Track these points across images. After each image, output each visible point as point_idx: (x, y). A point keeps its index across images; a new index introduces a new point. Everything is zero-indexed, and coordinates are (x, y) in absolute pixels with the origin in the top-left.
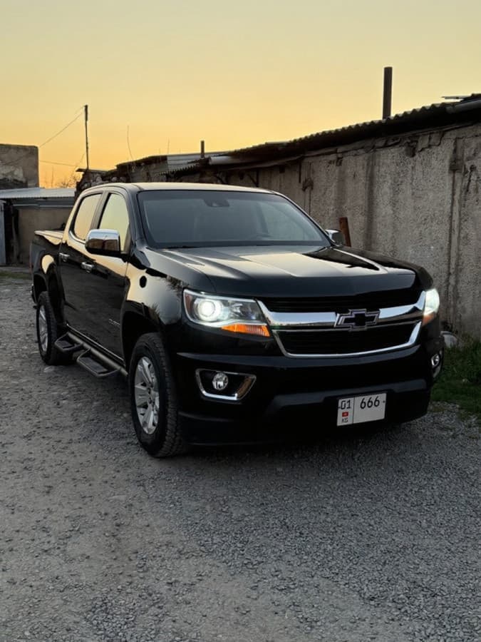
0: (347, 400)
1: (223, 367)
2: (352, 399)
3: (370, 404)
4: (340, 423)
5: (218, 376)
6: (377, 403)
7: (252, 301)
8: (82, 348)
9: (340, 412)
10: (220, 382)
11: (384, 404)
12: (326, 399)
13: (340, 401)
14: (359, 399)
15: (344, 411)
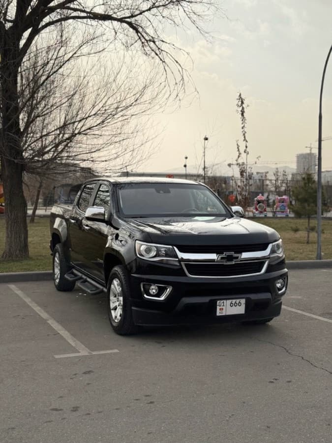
0: (222, 301)
1: (155, 282)
2: (225, 301)
3: (236, 305)
4: (218, 314)
5: (153, 287)
6: (240, 304)
7: (171, 247)
8: (81, 278)
9: (218, 308)
10: (153, 290)
11: (244, 305)
12: (211, 301)
13: (218, 302)
14: (229, 302)
15: (221, 307)
